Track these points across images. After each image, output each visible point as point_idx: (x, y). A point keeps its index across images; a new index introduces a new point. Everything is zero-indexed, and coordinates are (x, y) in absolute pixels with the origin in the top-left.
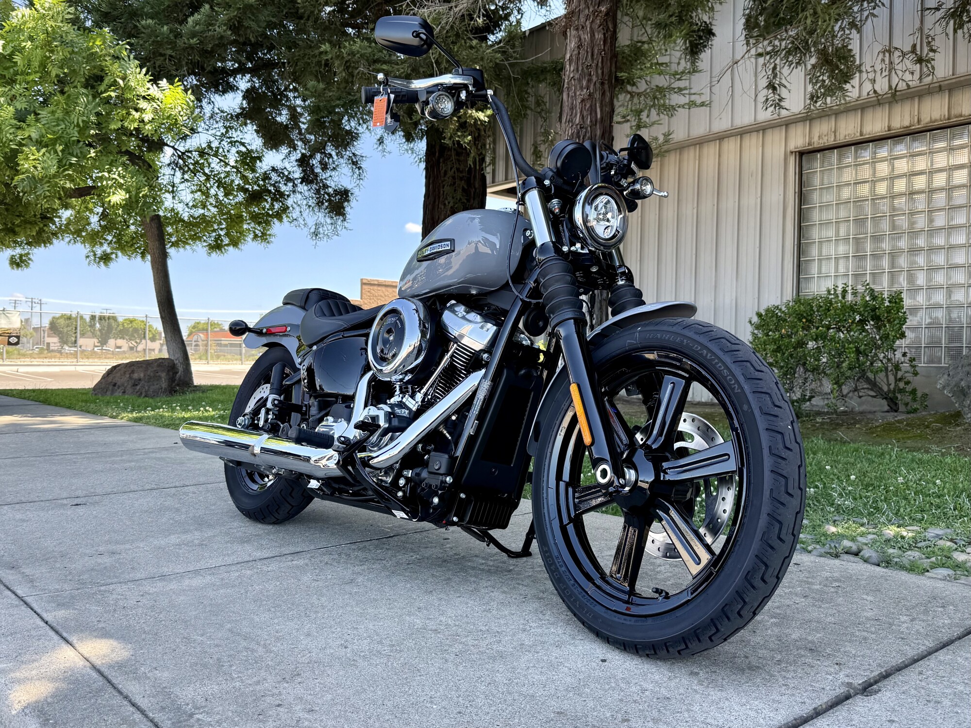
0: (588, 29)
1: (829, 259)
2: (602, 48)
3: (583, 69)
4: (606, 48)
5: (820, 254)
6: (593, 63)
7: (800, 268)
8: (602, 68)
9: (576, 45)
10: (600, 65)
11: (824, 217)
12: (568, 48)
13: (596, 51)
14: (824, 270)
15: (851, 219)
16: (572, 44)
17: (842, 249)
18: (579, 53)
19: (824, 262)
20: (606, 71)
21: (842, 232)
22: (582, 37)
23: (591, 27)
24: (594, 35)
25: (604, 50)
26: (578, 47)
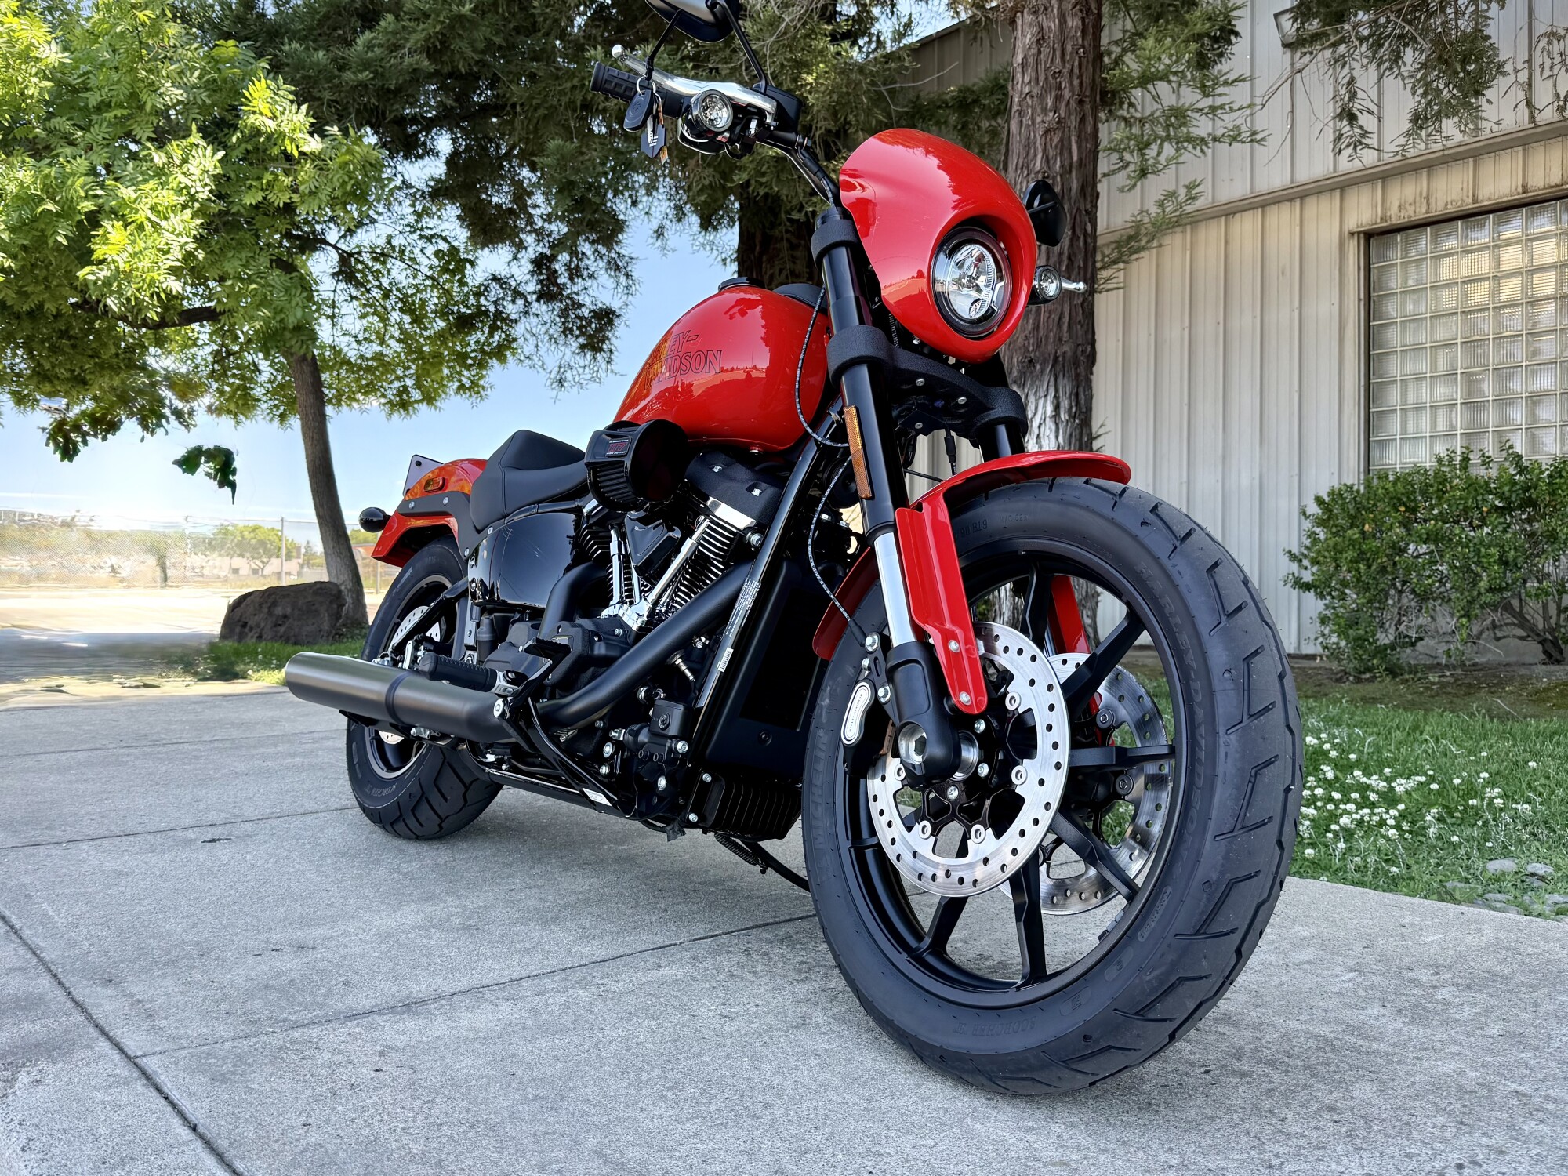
0: (1055, 11)
1: (1418, 409)
2: (1080, 42)
3: (1046, 78)
4: (1086, 43)
5: (1404, 402)
6: (1064, 67)
7: (1370, 423)
8: (1080, 77)
9: (1034, 39)
10: (1076, 70)
11: (1410, 340)
12: (1019, 44)
13: (1069, 48)
14: (1410, 428)
15: (1459, 341)
16: (1025, 37)
17: (1442, 392)
18: (1039, 52)
19: (1410, 414)
20: (1086, 80)
21: (1442, 365)
22: (1045, 25)
23: (1059, 8)
24: (1065, 21)
25: (1083, 46)
26: (1038, 41)
